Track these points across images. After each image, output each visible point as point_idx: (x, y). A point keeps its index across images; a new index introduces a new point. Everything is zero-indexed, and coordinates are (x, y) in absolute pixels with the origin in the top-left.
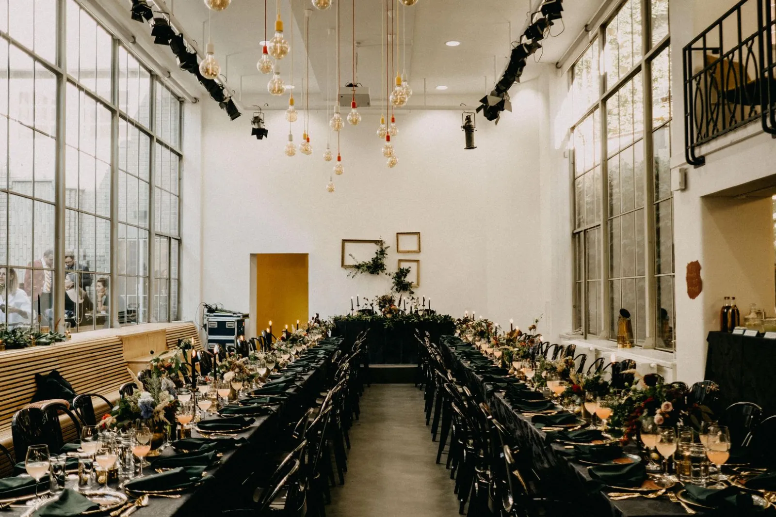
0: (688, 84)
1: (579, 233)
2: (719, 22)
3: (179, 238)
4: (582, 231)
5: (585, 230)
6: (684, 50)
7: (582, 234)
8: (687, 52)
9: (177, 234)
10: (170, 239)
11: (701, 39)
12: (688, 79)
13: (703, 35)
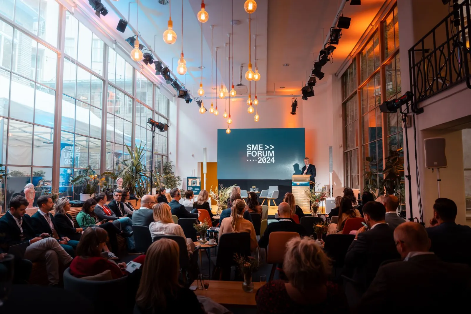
0: (412, 69)
1: (347, 153)
2: (433, 31)
3: (167, 156)
4: (348, 151)
5: (350, 151)
6: (409, 51)
7: (349, 153)
8: (411, 52)
9: (166, 154)
10: (162, 156)
11: (421, 43)
12: (412, 66)
13: (422, 40)
